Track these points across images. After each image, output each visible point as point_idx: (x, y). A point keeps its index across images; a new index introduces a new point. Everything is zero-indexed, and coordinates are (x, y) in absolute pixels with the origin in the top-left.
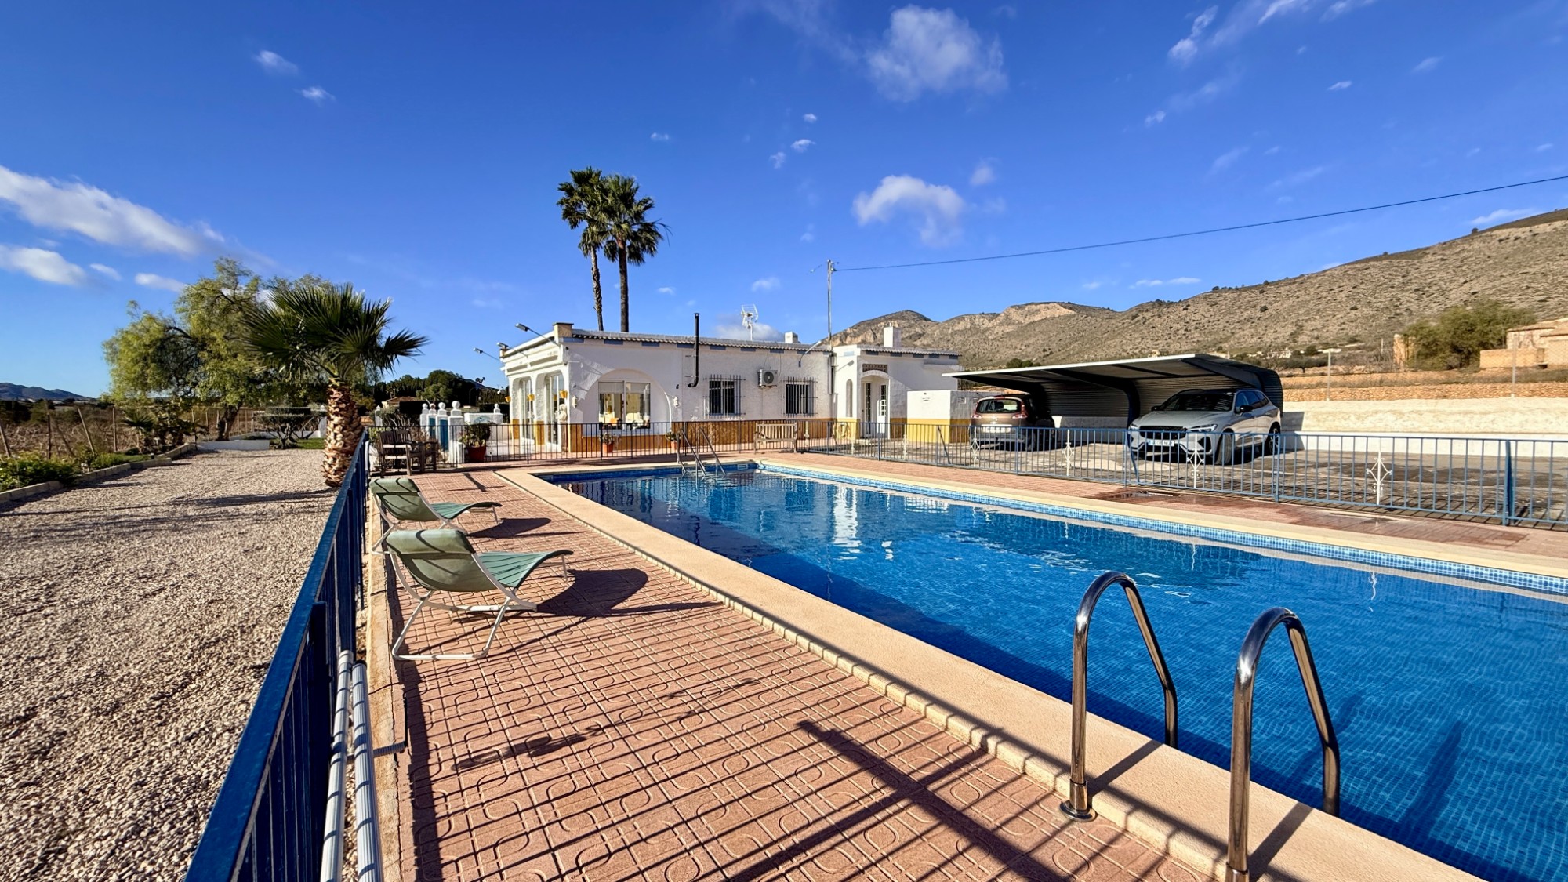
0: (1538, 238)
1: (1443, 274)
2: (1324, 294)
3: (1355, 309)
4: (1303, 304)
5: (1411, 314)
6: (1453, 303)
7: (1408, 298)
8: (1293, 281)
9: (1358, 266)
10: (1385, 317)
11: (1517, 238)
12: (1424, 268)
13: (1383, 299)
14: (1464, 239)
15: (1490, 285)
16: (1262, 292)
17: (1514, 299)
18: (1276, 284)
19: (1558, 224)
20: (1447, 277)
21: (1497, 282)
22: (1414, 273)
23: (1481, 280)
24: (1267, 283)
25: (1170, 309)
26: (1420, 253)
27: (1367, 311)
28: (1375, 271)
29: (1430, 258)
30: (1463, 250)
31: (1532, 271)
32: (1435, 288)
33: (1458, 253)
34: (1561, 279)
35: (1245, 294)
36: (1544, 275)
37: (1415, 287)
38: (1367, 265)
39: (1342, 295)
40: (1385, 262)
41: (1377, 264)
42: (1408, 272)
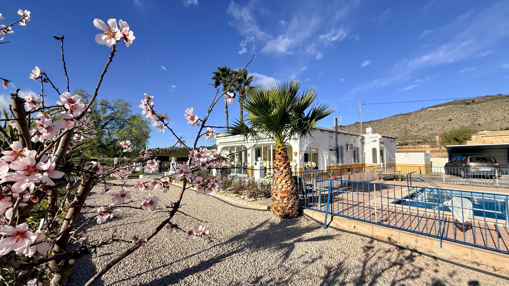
0: (439, 111)
1: (416, 120)
2: (387, 125)
3: (395, 129)
4: (381, 127)
5: (410, 131)
6: (420, 128)
7: (408, 126)
8: (377, 121)
9: (394, 117)
10: (403, 132)
11: (433, 111)
12: (411, 118)
13: (402, 126)
14: (420, 110)
15: (429, 123)
16: (370, 124)
17: (435, 127)
18: (373, 121)
19: (443, 107)
20: (418, 121)
21: (430, 122)
22: (409, 120)
23: (427, 122)
24: (370, 121)
25: (345, 128)
26: (409, 114)
27: (398, 130)
28: (399, 118)
29: (412, 115)
30: (421, 113)
31: (439, 119)
32: (415, 124)
33: (419, 114)
34: (446, 122)
35: (365, 124)
36: (442, 121)
37: (410, 123)
38: (397, 117)
39: (391, 125)
40: (401, 116)
41: (399, 116)
42: (408, 119)
